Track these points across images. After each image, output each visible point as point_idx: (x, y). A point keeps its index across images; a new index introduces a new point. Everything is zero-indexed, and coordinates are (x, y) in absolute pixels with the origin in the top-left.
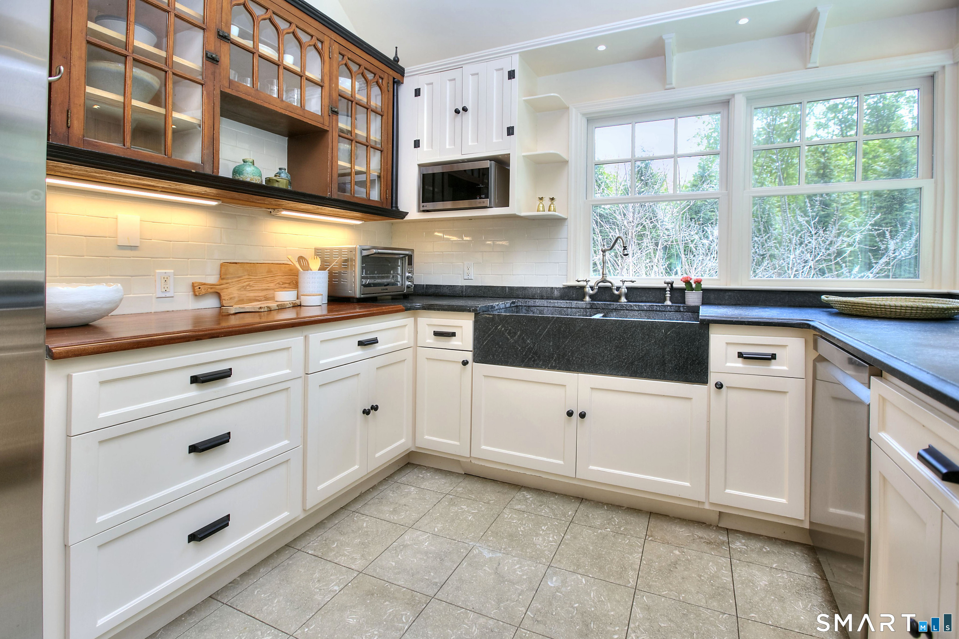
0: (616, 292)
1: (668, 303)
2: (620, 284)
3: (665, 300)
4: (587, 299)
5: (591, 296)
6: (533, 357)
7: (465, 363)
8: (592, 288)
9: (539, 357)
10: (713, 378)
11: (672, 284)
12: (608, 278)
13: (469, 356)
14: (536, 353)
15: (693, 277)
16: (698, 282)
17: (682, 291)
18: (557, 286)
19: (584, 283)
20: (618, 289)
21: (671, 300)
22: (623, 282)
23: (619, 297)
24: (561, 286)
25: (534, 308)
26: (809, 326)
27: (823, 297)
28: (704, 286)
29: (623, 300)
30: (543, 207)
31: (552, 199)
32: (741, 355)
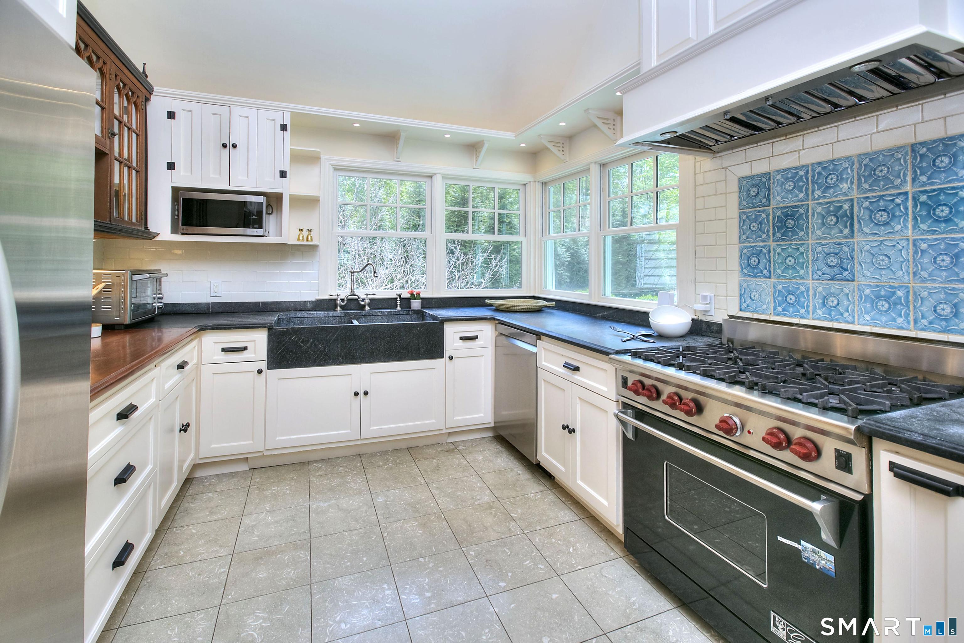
0: (363, 303)
1: (399, 308)
2: (364, 297)
3: (397, 306)
4: (339, 309)
5: (342, 307)
6: (324, 357)
7: (260, 372)
8: (342, 300)
9: (329, 357)
10: (447, 354)
11: (400, 296)
12: (356, 293)
13: (263, 365)
14: (326, 354)
15: (416, 291)
16: (418, 294)
17: (408, 300)
18: (310, 300)
19: (336, 297)
20: (363, 300)
21: (400, 307)
22: (367, 295)
23: (364, 306)
24: (314, 300)
25: (294, 319)
26: (494, 319)
27: (486, 301)
28: (421, 296)
29: (367, 308)
30: (303, 237)
31: (310, 231)
32: (461, 338)
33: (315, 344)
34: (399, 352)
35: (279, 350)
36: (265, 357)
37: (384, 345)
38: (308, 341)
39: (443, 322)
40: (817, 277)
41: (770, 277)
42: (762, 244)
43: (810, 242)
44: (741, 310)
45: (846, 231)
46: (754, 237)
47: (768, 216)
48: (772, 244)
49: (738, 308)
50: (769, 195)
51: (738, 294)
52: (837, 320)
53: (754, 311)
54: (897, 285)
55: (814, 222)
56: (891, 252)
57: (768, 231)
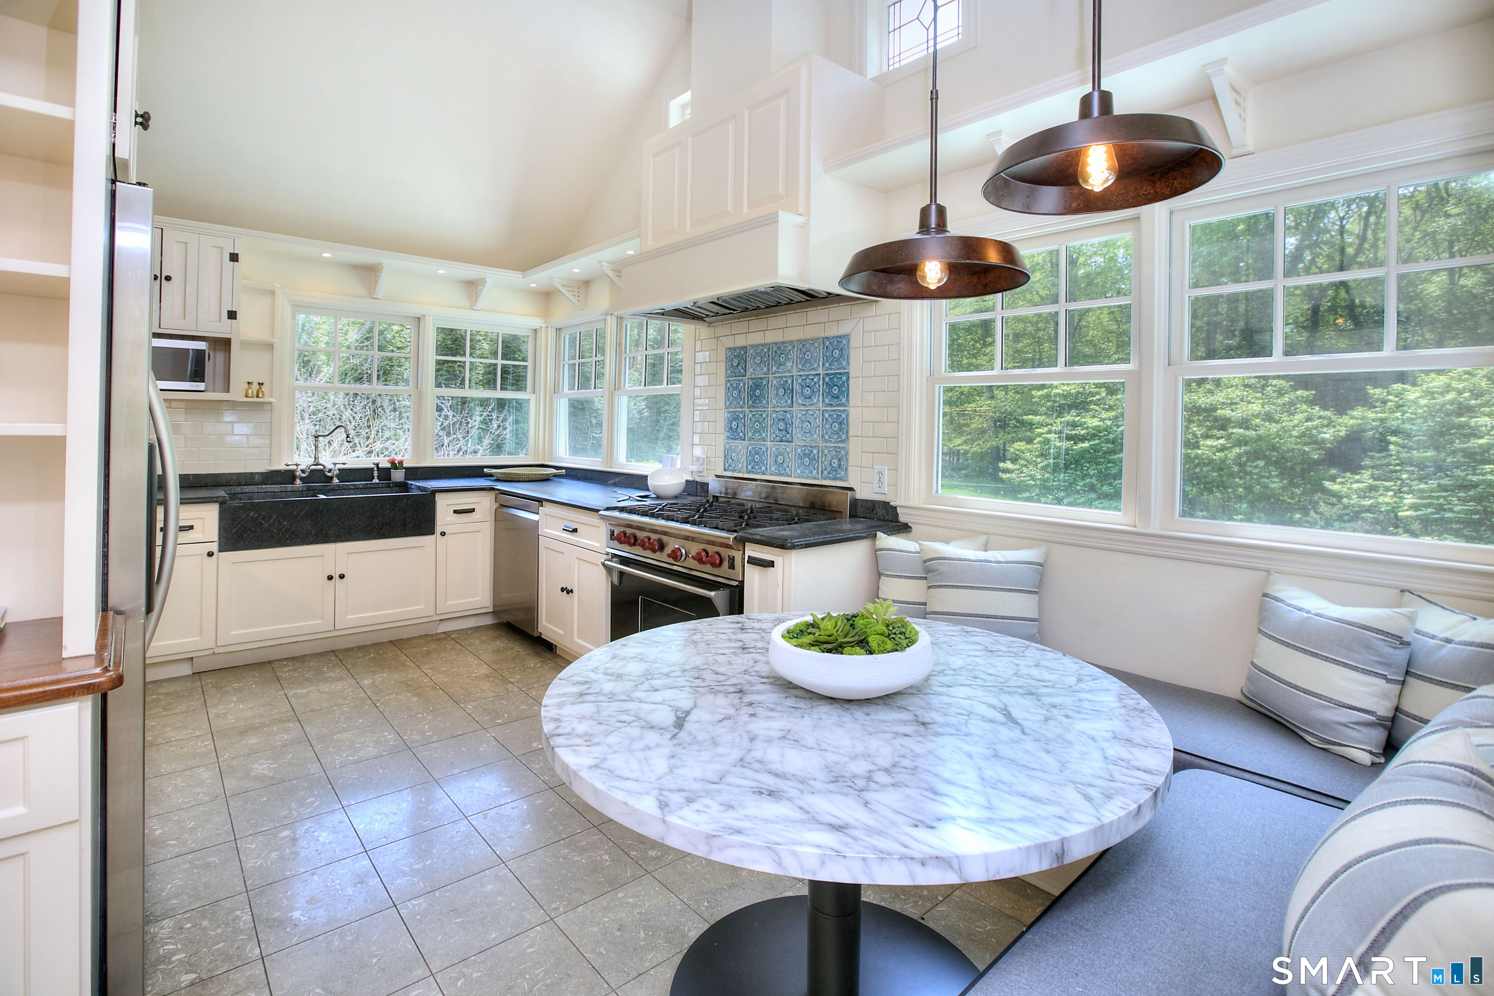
0: (330, 474)
1: (376, 481)
2: (332, 467)
3: (373, 478)
4: (298, 481)
5: (302, 479)
6: (290, 536)
7: (210, 554)
8: (303, 471)
9: (297, 535)
10: (439, 529)
11: (377, 465)
12: (321, 461)
13: (214, 547)
14: (293, 533)
15: (398, 458)
16: (401, 462)
17: (388, 470)
18: (259, 471)
19: (295, 467)
20: (330, 471)
21: (378, 478)
22: (335, 464)
23: (331, 478)
24: (264, 471)
25: (240, 495)
26: (493, 489)
27: (485, 470)
28: (405, 465)
29: (336, 481)
30: (252, 392)
31: (261, 384)
32: (455, 512)
33: (279, 521)
34: (382, 528)
35: (234, 528)
36: (215, 537)
37: (364, 521)
38: (270, 517)
39: (435, 492)
40: (772, 439)
41: (744, 440)
42: (740, 410)
43: (769, 409)
44: (725, 470)
45: (789, 401)
46: (735, 403)
47: (744, 385)
48: (747, 410)
49: (722, 469)
50: (745, 367)
51: (723, 456)
52: (782, 475)
53: (734, 471)
54: (814, 445)
55: (772, 392)
56: (811, 419)
57: (744, 399)
